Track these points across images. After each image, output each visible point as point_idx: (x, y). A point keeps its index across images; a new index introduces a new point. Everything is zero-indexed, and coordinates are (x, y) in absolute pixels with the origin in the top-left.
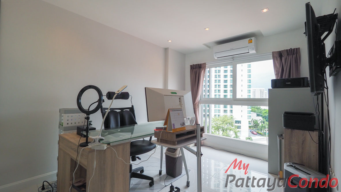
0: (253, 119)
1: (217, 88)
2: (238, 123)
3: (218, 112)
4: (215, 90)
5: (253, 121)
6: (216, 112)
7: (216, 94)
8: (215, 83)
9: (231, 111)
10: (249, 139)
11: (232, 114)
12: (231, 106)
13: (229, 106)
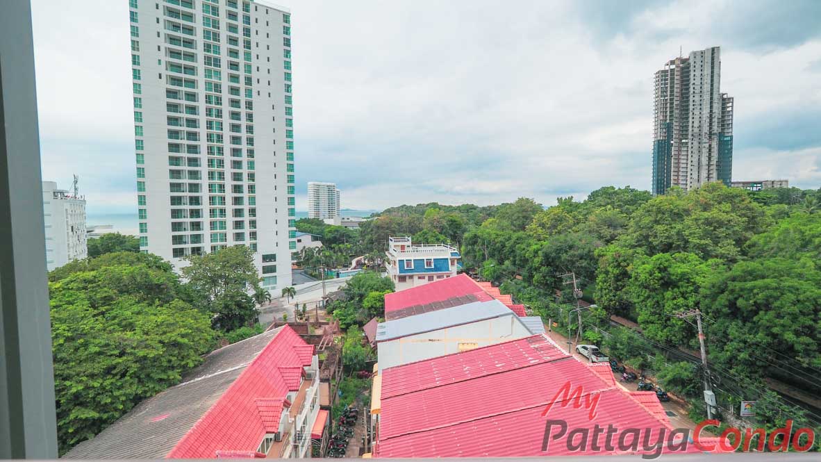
0: (305, 247)
1: (216, 181)
2: (270, 261)
3: (222, 240)
4: (210, 186)
5: (306, 251)
6: (216, 241)
7: (213, 194)
8: (210, 168)
9: (253, 235)
10: (289, 292)
11: (254, 241)
12: (253, 224)
13: (247, 224)
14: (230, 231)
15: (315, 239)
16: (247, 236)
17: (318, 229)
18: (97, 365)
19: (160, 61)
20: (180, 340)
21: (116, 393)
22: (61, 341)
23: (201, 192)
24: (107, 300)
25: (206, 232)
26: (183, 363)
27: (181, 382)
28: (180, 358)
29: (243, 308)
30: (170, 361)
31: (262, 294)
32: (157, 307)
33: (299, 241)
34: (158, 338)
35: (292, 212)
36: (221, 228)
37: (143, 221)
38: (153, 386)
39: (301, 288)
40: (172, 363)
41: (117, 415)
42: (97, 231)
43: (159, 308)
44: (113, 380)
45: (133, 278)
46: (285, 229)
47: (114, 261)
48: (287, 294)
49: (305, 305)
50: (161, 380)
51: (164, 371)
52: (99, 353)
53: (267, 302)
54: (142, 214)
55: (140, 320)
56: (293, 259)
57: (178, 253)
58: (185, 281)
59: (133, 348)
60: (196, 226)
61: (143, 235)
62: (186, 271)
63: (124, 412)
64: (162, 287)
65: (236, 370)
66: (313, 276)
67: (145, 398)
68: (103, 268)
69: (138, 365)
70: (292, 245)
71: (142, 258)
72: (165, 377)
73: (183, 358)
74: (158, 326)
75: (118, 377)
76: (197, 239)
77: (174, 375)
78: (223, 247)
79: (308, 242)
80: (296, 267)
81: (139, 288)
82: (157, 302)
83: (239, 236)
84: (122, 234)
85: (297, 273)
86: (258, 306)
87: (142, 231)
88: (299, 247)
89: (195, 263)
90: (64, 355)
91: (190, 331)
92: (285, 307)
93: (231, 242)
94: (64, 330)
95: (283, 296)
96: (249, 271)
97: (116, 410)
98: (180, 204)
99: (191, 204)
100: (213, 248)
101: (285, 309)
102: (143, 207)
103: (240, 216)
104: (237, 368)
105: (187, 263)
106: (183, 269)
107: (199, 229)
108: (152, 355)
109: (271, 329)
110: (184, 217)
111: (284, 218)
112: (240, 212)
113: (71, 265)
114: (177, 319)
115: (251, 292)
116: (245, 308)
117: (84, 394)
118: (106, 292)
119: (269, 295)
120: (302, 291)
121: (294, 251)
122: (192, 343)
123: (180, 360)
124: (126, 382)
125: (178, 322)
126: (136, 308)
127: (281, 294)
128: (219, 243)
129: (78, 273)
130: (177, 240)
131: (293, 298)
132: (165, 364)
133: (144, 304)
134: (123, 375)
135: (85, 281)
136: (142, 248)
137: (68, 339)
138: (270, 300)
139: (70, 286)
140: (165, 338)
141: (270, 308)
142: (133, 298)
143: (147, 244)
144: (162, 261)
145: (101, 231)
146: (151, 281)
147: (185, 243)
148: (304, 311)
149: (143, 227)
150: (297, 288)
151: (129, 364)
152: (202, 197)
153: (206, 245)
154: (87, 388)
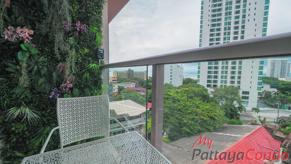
0: (265, 91)
2: (246, 94)
5: (266, 93)
9: (239, 82)
10: (256, 110)
11: (239, 85)
12: (239, 77)
13: (236, 78)
14: (229, 80)
15: (272, 87)
16: (236, 83)
17: (274, 83)
18: (190, 116)
19: (209, 20)
20: (214, 117)
21: (195, 127)
22: (182, 106)
23: (219, 64)
24: (191, 98)
25: (219, 79)
26: (214, 125)
27: (213, 132)
28: (213, 123)
29: (233, 111)
30: (210, 123)
31: (241, 108)
32: (206, 103)
33: (263, 87)
34: (207, 114)
35: (261, 73)
36: (225, 78)
37: (199, 74)
38: (204, 129)
39: (263, 110)
40: (211, 124)
41: (194, 134)
42: (184, 77)
43: (206, 104)
44: (194, 123)
45: (199, 92)
46: (255, 81)
47: (192, 86)
48: (254, 111)
49: (265, 118)
50: (206, 128)
51: (208, 126)
52: (191, 113)
53: (244, 112)
54: (199, 72)
55: (201, 106)
56: (258, 95)
57: (209, 86)
58: (211, 96)
59: (199, 114)
60: (216, 77)
61: (198, 79)
62: (212, 92)
63: (196, 134)
64: (207, 96)
65: (237, 137)
66: (270, 105)
67: (202, 132)
68: (190, 88)
69: (201, 120)
70: (259, 89)
71: (199, 86)
72: (208, 128)
73: (214, 123)
74: (206, 109)
75: (195, 122)
76: (215, 82)
77: (211, 128)
78: (225, 86)
79: (267, 88)
80: (259, 99)
81: (200, 95)
82: (206, 101)
83: (232, 82)
84: (191, 78)
85: (260, 102)
86: (239, 112)
87: (198, 78)
88: (263, 90)
89: (215, 90)
90: (183, 110)
91: (218, 115)
92: (253, 116)
93: (228, 84)
94: (183, 104)
95: (252, 111)
96: (237, 97)
97: (194, 132)
98: (211, 69)
99: (215, 69)
100: (221, 86)
101: (253, 117)
102: (199, 70)
103: (233, 74)
104: (238, 136)
105: (213, 90)
106: (211, 92)
107: (216, 78)
108: (205, 119)
109: (249, 125)
110: (212, 74)
111: (256, 75)
112: (234, 72)
113: (181, 85)
114: (213, 109)
115: (237, 106)
116: (234, 111)
117: (187, 123)
118: (191, 95)
119: (245, 109)
120: (263, 111)
121: (260, 91)
122: (218, 119)
123: (213, 124)
124: (197, 124)
125: (213, 110)
126: (200, 102)
127: (251, 110)
128: (224, 84)
129: (184, 88)
130: (209, 81)
131: (258, 113)
132: (208, 123)
133: (202, 101)
134: (196, 122)
135: (185, 91)
136: (198, 83)
137: (184, 106)
138: (245, 111)
139: (182, 91)
140: (209, 114)
141: (245, 114)
142: (199, 98)
143: (199, 82)
144: (205, 88)
145: (185, 77)
146: (204, 94)
147: (211, 83)
148: (264, 121)
149: (199, 77)
150: (261, 109)
151: (198, 119)
152: (219, 66)
153: (219, 84)
154: (188, 122)
